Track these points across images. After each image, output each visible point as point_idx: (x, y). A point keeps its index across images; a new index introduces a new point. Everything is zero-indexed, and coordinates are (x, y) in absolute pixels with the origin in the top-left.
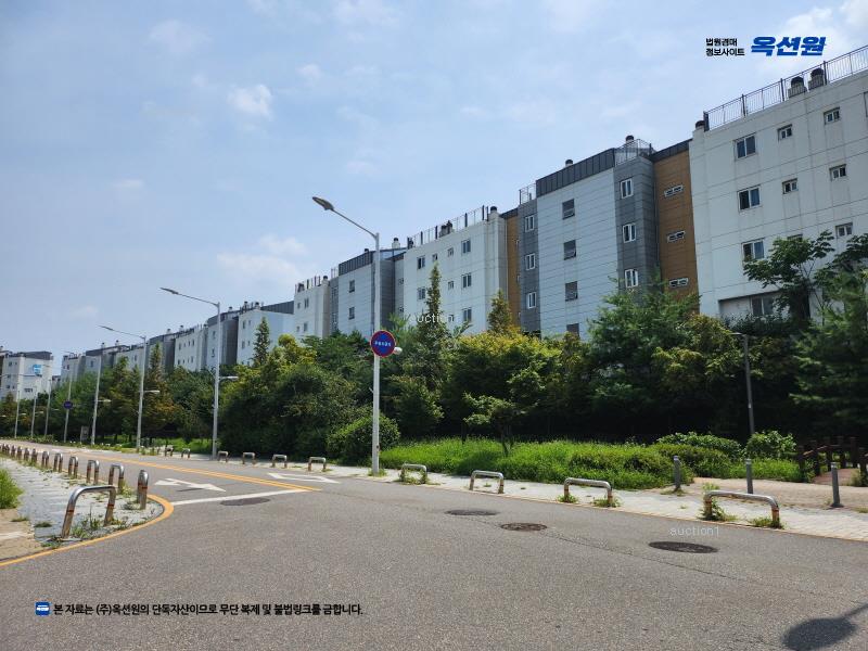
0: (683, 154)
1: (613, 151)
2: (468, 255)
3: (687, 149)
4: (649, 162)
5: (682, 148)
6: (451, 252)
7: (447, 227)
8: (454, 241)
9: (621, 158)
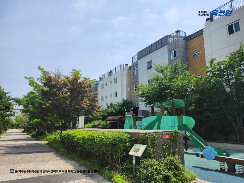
0: (201, 36)
1: (167, 37)
2: (116, 84)
3: (202, 34)
4: (184, 41)
5: (200, 33)
6: (111, 82)
7: (111, 72)
8: (112, 78)
9: (171, 40)
